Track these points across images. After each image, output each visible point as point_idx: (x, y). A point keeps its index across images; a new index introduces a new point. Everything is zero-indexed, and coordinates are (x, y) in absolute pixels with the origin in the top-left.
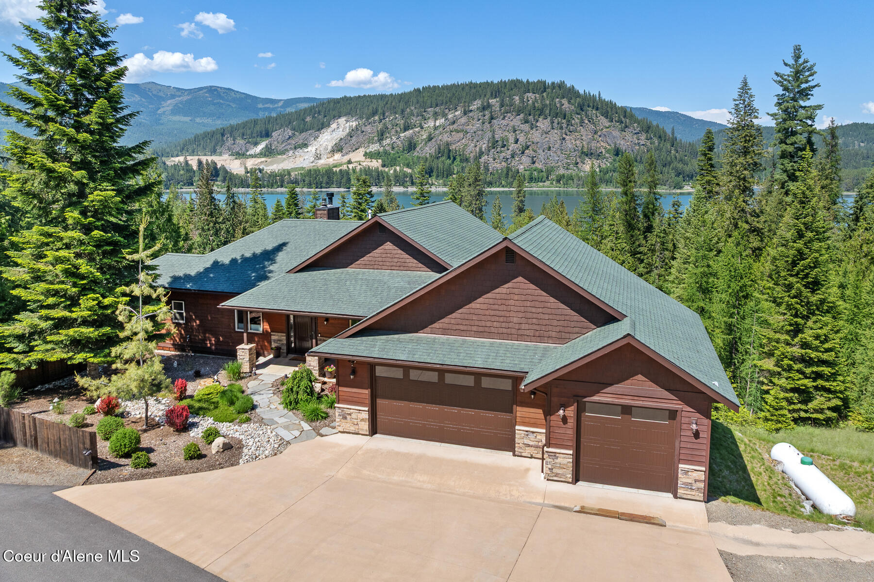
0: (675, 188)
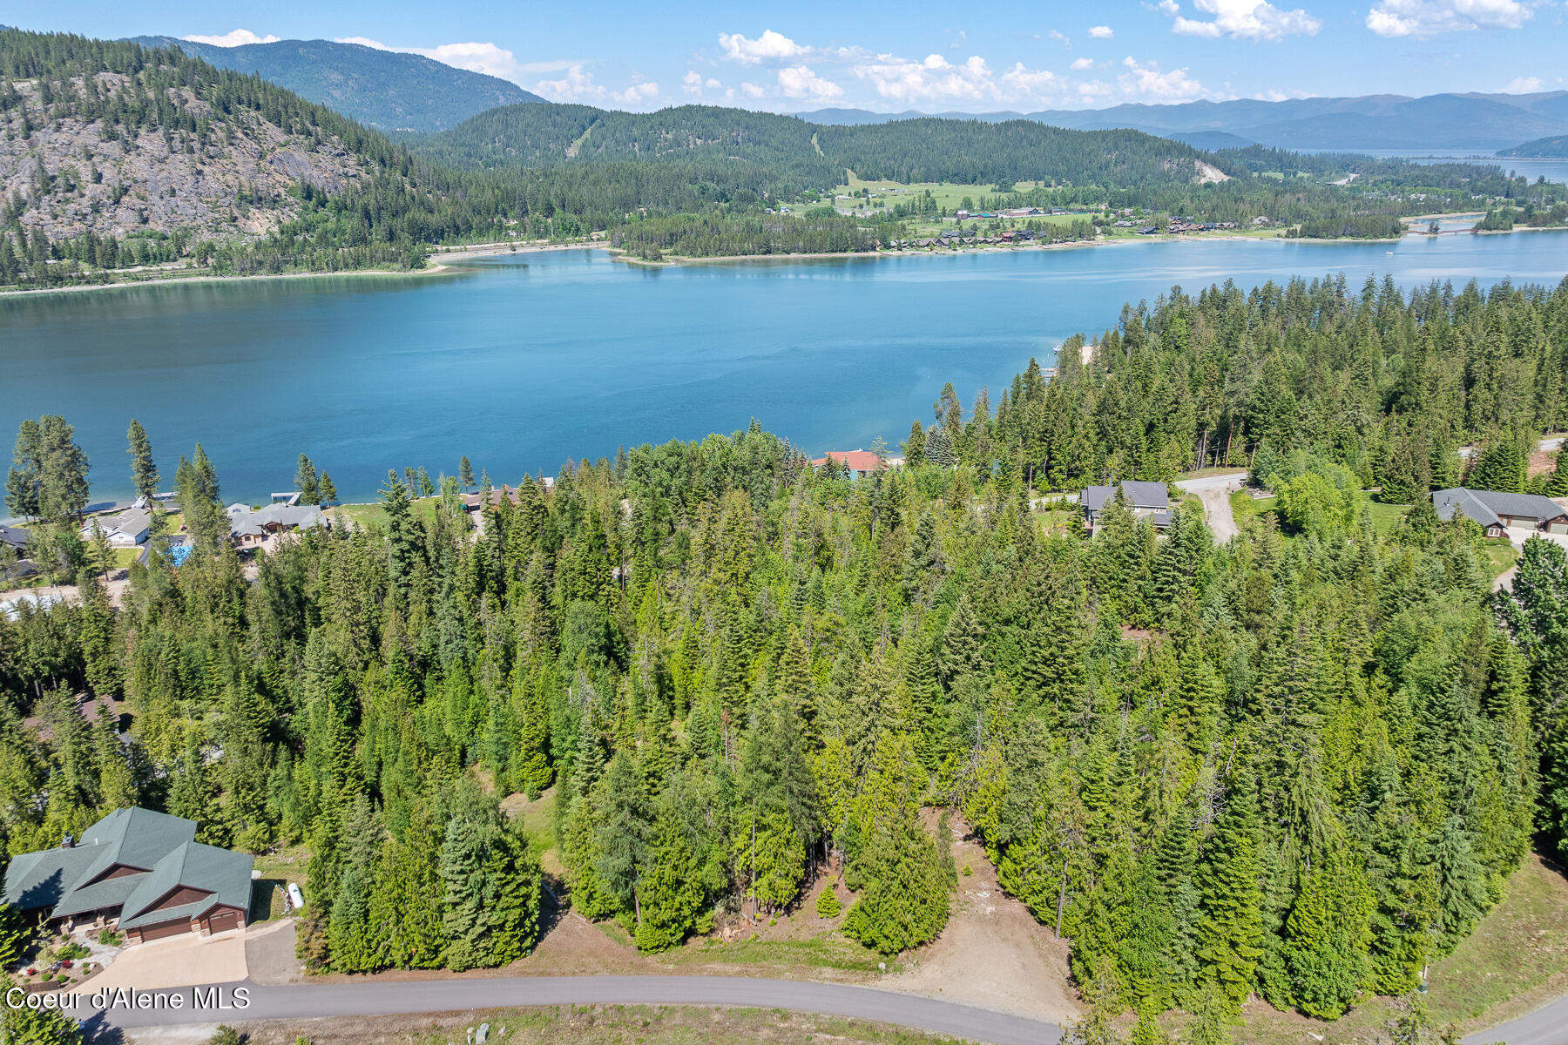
0: (412, 267)
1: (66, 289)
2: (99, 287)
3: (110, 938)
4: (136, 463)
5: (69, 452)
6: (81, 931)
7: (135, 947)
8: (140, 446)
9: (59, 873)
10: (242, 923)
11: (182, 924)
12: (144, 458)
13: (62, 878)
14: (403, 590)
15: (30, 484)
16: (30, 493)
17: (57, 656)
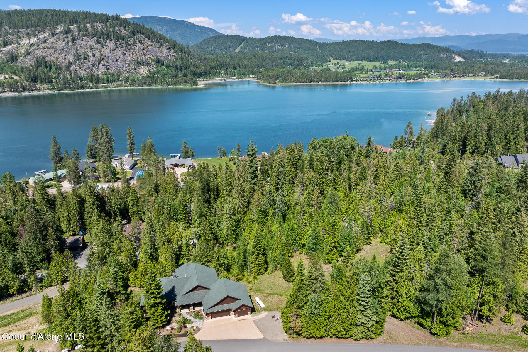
0: (193, 85)
1: (84, 90)
2: (94, 90)
3: (198, 316)
4: (129, 142)
5: (109, 137)
6: (184, 312)
7: (209, 320)
8: (131, 136)
9: (174, 287)
10: (249, 313)
11: (226, 312)
12: (132, 140)
13: (175, 290)
14: (252, 185)
15: (94, 148)
16: (94, 151)
17: (121, 206)
